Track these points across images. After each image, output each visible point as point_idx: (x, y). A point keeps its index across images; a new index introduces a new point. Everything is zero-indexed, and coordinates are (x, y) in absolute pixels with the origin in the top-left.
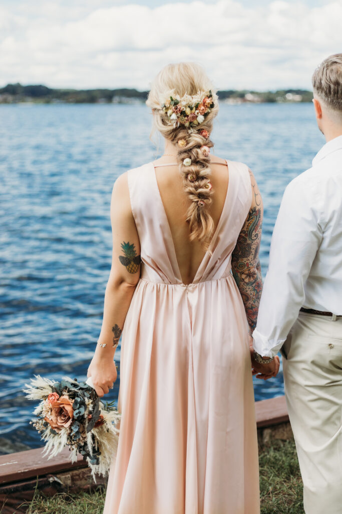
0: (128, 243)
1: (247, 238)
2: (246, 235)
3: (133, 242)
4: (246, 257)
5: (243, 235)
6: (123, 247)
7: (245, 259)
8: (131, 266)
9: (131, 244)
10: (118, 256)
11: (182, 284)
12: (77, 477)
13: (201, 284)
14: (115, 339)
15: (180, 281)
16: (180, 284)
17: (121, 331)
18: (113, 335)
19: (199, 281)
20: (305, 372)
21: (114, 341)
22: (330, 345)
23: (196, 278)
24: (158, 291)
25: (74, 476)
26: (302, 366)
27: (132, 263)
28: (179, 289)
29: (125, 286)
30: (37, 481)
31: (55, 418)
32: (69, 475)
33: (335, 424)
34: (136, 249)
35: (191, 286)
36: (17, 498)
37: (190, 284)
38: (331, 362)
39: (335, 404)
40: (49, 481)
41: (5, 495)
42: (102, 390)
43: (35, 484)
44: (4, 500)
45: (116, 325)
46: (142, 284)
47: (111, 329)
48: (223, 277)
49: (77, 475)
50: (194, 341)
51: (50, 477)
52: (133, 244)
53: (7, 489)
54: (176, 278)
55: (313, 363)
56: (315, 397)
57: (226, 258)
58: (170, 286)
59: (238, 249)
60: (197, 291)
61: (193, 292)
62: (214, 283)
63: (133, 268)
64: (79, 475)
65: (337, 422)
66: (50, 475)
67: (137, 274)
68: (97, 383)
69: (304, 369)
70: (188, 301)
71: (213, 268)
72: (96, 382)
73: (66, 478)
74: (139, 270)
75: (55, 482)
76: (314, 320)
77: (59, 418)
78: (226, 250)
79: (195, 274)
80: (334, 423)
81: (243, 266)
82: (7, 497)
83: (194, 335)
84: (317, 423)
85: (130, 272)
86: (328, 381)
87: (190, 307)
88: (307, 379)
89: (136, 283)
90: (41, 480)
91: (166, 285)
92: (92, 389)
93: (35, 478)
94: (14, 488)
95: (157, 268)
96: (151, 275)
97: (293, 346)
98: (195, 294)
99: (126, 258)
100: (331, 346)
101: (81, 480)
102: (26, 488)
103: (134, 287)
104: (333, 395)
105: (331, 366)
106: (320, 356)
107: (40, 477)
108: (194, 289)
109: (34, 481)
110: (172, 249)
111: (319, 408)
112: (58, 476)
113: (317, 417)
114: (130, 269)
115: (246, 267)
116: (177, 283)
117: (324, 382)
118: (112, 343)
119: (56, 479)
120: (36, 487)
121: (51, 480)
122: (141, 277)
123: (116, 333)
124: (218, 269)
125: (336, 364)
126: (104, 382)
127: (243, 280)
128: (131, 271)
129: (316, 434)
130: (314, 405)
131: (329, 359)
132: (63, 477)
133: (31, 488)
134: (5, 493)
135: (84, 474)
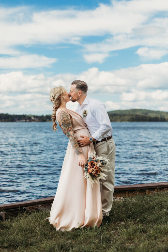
32: (28, 207)
64: (31, 208)
75: (25, 209)
82: (10, 213)
93: (18, 207)
94: (13, 210)
107: (20, 207)
119: (25, 208)
120: (19, 210)
121: (23, 208)
132: (27, 208)
133: (17, 210)
134: (10, 211)
135: (33, 207)
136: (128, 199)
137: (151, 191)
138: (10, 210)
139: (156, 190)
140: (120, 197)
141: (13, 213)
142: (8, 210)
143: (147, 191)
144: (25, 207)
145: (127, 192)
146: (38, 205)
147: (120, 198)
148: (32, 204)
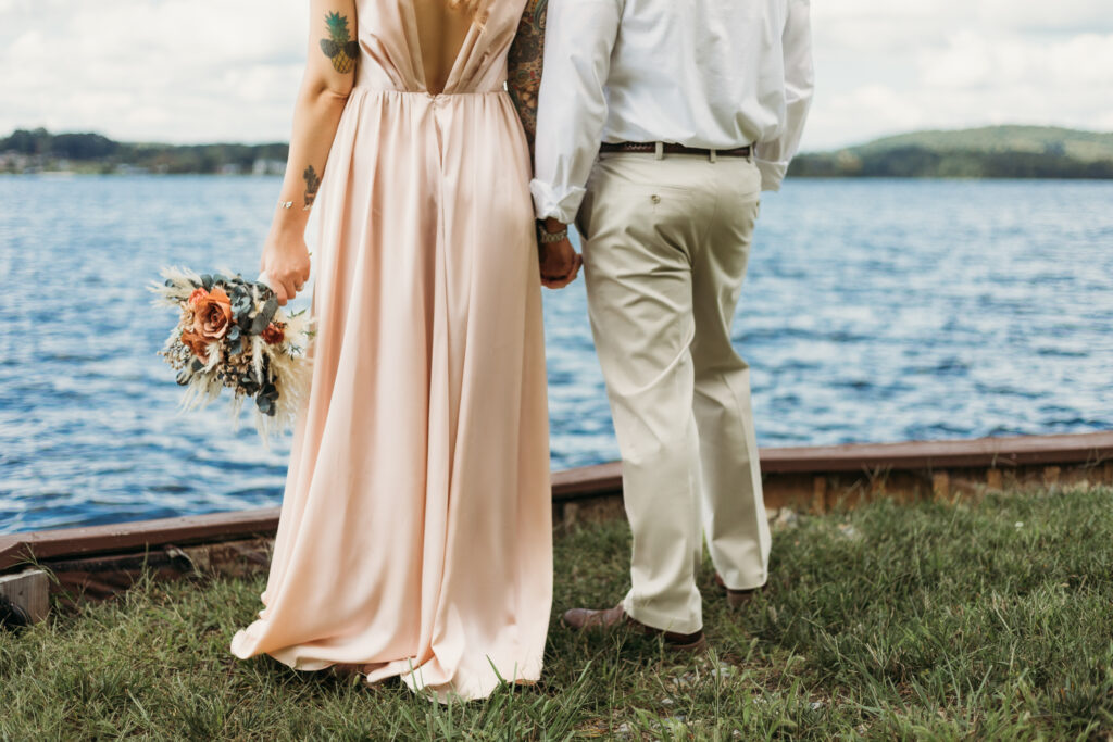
0: (338, 14)
1: (532, 24)
2: (531, 20)
3: (347, 13)
4: (531, 61)
5: (526, 20)
6: (328, 22)
7: (528, 64)
8: (340, 59)
9: (341, 16)
10: (318, 41)
11: (427, 93)
12: (220, 556)
13: (457, 96)
14: (309, 195)
15: (423, 87)
16: (423, 92)
17: (318, 182)
18: (305, 186)
19: (452, 91)
20: (617, 253)
21: (307, 199)
22: (654, 197)
23: (449, 84)
24: (385, 104)
25: (216, 553)
26: (612, 241)
27: (342, 52)
28: (420, 101)
29: (327, 96)
30: (146, 555)
31: (200, 325)
32: (205, 550)
33: (671, 346)
34: (350, 26)
35: (441, 98)
36: (110, 583)
37: (440, 95)
38: (657, 227)
39: (669, 309)
40: (168, 556)
41: (87, 575)
42: (283, 290)
43: (142, 559)
44: (84, 582)
45: (310, 167)
46: (357, 94)
47: (303, 173)
48: (492, 91)
49: (219, 552)
50: (446, 185)
51: (169, 549)
52: (345, 18)
53: (89, 563)
54: (416, 82)
55: (629, 231)
56: (634, 297)
57: (498, 54)
58: (405, 95)
59: (518, 46)
60: (450, 106)
61: (444, 107)
62: (478, 99)
63: (344, 64)
64: (223, 552)
65: (674, 343)
66: (170, 546)
67: (349, 76)
68: (275, 275)
69: (617, 247)
70: (436, 122)
71: (475, 70)
72: (273, 273)
73: (199, 553)
74: (353, 69)
75: (180, 558)
76: (631, 161)
77: (206, 325)
78: (498, 39)
79: (448, 76)
80: (669, 344)
81: (525, 76)
82: (89, 578)
83: (446, 174)
84: (639, 345)
85: (338, 70)
86: (655, 266)
87: (439, 132)
88: (621, 264)
89: (346, 92)
90: (153, 553)
91: (400, 94)
92: (267, 288)
93: (142, 549)
94: (103, 563)
95: (386, 58)
96: (375, 76)
97: (595, 210)
98: (447, 110)
99: (332, 43)
100: (655, 199)
101: (227, 561)
102: (123, 565)
103: (344, 99)
104: (665, 293)
105: (659, 235)
106: (639, 217)
107: (152, 548)
108: (446, 102)
109: (140, 555)
110: (413, 25)
111: (645, 316)
112: (186, 550)
113: (640, 334)
114: (338, 63)
115: (530, 80)
116: (416, 89)
117: (647, 268)
118: (303, 201)
119: (181, 552)
120: (145, 563)
121: (172, 553)
122: (355, 84)
123: (309, 183)
124: (483, 75)
125: (665, 231)
126: (287, 272)
127: (525, 102)
128: (340, 69)
129: (640, 365)
130: (633, 312)
131: (654, 221)
132: (194, 551)
133: (135, 566)
134: (86, 569)
135: (232, 551)
136: (820, 525)
137: (962, 482)
138: (86, 561)
139: (993, 477)
140: (779, 508)
141: (102, 581)
142: (72, 562)
143: (941, 482)
144: (182, 546)
145: (820, 484)
146: (266, 537)
147: (778, 516)
148: (228, 531)
